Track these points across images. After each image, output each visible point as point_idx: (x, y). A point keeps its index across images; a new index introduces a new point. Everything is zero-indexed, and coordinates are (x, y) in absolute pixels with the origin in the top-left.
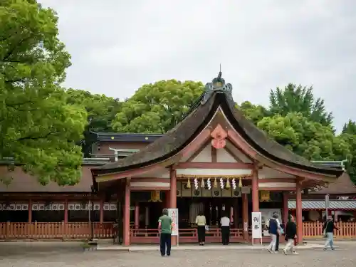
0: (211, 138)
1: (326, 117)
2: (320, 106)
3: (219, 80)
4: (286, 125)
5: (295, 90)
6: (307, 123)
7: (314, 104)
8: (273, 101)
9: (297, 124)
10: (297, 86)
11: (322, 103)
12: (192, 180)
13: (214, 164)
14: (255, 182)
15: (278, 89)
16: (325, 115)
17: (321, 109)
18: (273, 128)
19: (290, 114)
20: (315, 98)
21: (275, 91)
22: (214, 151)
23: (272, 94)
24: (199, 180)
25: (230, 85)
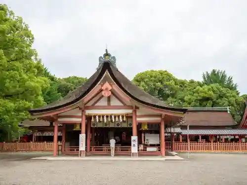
0: (101, 90)
1: (234, 86)
2: (230, 80)
3: (107, 55)
4: (209, 90)
5: (216, 73)
6: (222, 89)
7: (227, 79)
8: (204, 78)
9: (215, 89)
10: (218, 70)
11: (231, 79)
12: (95, 117)
13: (109, 107)
14: (134, 117)
15: (207, 73)
16: (232, 85)
17: (231, 82)
18: (201, 92)
19: (212, 85)
20: (228, 77)
21: (205, 73)
22: (109, 99)
23: (204, 75)
24: (99, 117)
25: (114, 58)
